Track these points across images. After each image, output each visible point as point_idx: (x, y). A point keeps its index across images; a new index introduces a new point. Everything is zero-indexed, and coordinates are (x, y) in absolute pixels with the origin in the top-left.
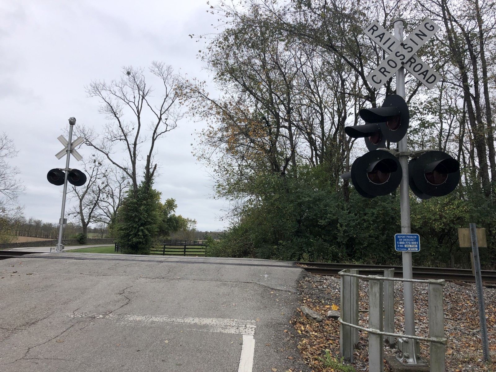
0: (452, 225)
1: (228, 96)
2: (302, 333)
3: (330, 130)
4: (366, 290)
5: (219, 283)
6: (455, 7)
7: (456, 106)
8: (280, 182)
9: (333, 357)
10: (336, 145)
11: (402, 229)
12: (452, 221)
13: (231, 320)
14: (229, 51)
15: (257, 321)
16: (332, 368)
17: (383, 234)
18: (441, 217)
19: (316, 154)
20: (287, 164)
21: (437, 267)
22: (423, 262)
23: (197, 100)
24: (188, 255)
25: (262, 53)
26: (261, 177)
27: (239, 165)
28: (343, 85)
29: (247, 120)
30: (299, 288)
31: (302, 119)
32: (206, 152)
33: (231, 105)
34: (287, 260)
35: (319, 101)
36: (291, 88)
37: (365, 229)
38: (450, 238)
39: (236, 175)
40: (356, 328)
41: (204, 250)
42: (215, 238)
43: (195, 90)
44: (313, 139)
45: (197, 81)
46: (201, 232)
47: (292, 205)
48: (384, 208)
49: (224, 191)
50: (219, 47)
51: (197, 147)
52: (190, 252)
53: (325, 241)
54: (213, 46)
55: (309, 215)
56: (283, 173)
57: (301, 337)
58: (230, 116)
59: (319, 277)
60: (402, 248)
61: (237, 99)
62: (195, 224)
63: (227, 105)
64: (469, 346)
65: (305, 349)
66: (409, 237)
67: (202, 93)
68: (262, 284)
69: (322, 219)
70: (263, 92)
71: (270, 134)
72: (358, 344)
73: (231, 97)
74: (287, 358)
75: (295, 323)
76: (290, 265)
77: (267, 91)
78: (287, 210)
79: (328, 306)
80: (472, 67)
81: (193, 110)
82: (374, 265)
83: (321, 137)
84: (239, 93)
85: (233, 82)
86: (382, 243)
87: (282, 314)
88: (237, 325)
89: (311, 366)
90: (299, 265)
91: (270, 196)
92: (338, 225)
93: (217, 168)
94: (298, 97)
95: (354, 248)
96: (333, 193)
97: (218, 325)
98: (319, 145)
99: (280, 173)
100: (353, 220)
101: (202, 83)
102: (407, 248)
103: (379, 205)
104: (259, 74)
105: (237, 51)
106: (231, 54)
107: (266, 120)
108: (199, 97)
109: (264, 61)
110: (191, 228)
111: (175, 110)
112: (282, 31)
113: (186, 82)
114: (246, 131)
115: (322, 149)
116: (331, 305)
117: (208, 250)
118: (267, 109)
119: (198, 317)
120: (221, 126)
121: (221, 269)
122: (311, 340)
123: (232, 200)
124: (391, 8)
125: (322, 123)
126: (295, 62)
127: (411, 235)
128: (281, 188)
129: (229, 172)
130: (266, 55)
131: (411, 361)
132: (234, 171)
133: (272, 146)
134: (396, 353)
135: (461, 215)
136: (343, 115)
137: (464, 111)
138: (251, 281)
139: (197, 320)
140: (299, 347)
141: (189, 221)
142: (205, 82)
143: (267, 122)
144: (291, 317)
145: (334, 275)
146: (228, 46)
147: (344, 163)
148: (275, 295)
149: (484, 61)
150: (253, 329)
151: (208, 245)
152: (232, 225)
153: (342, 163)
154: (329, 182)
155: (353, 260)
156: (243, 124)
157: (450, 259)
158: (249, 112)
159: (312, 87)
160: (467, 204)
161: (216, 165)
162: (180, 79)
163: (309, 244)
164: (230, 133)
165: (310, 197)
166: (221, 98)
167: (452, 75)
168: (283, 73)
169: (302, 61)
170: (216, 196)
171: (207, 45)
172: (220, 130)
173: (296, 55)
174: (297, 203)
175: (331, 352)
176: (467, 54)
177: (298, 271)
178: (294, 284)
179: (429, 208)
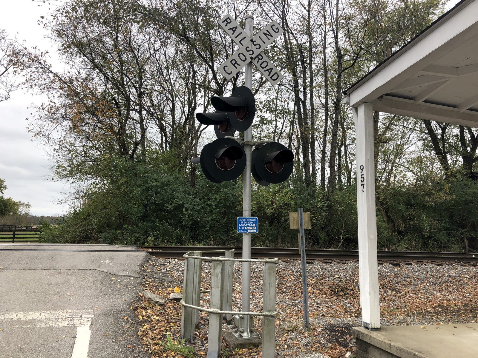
0: (280, 210)
1: (74, 71)
2: (143, 319)
3: (181, 118)
4: (207, 271)
5: (52, 271)
6: (292, 21)
7: (288, 108)
8: (127, 166)
9: (174, 339)
10: (186, 133)
11: (244, 212)
12: (281, 207)
13: (64, 311)
14: (78, 23)
15: (95, 310)
16: (172, 351)
17: (224, 218)
18: (273, 203)
19: (166, 141)
20: (136, 148)
21: (267, 246)
22: (256, 242)
23: (37, 71)
24: (17, 242)
25: (114, 32)
26: (107, 159)
27: (84, 146)
28: (194, 76)
29: (94, 99)
30: (142, 272)
31: (153, 105)
32: (45, 128)
33: (77, 81)
34: (131, 245)
35: (170, 89)
36: (144, 72)
37: (208, 213)
38: (278, 221)
39: (79, 156)
40: (197, 309)
41: (38, 236)
42: (52, 223)
43: (35, 60)
44: (163, 125)
45: (37, 50)
46: (35, 216)
47: (139, 189)
48: (226, 194)
49: (65, 173)
50: (66, 16)
51: (34, 122)
52: (21, 238)
53: (170, 224)
54: (59, 14)
55: (156, 199)
56: (132, 157)
57: (141, 323)
58: (76, 93)
59: (162, 260)
60: (243, 230)
61: (84, 76)
62: (29, 207)
63: (73, 80)
64: (292, 316)
65: (146, 335)
66: (249, 220)
67: (43, 64)
68: (102, 270)
69: (168, 204)
70: (114, 72)
71: (120, 115)
72: (198, 324)
73: (77, 73)
74: (127, 347)
75: (136, 309)
76: (134, 249)
77: (118, 71)
78: (135, 194)
79: (171, 289)
80: (302, 76)
81: (31, 82)
82: (215, 246)
83: (171, 124)
84: (87, 70)
85: (81, 57)
86: (223, 226)
87: (123, 300)
88: (70, 317)
89: (151, 352)
90: (143, 249)
91: (117, 179)
92: (184, 209)
93: (57, 147)
94: (150, 82)
95: (197, 231)
96: (181, 179)
97: (48, 318)
98: (169, 131)
99: (128, 156)
100: (198, 205)
101: (43, 53)
102: (247, 230)
103: (221, 191)
104: (110, 54)
105: (86, 25)
106: (80, 26)
107: (115, 101)
108: (39, 68)
109: (116, 40)
110: (23, 212)
111: (8, 79)
112: (136, 12)
113: (24, 49)
114: (93, 110)
115: (172, 137)
116: (173, 287)
117: (43, 236)
118: (117, 90)
119: (23, 311)
120: (64, 102)
121: (56, 256)
122: (152, 324)
123: (74, 182)
124: (240, 12)
125: (173, 110)
126: (149, 47)
127: (251, 218)
128: (129, 172)
129: (72, 152)
130: (118, 34)
131: (245, 335)
132: (78, 152)
133: (121, 128)
134: (232, 328)
135: (287, 201)
136: (193, 105)
137: (294, 113)
138: (90, 268)
139: (21, 315)
140: (140, 333)
141: (21, 204)
142: (47, 53)
143: (117, 103)
144: (132, 302)
145: (178, 258)
146: (76, 17)
147: (192, 152)
148: (116, 281)
149: (311, 72)
150: (90, 319)
151: (43, 231)
152: (73, 209)
153: (190, 151)
154: (178, 168)
155: (196, 242)
156: (90, 102)
157: (277, 239)
158: (97, 91)
159: (165, 74)
160: (293, 193)
161: (56, 144)
162: (17, 45)
163: (155, 228)
164: (74, 110)
165: (158, 182)
166: (66, 72)
167: (287, 81)
168: (136, 56)
169: (155, 47)
170: (55, 178)
171: (52, 11)
172: (63, 106)
173: (150, 39)
174: (145, 187)
175: (172, 335)
176: (299, 64)
177: (142, 255)
178: (137, 268)
179: (263, 194)
